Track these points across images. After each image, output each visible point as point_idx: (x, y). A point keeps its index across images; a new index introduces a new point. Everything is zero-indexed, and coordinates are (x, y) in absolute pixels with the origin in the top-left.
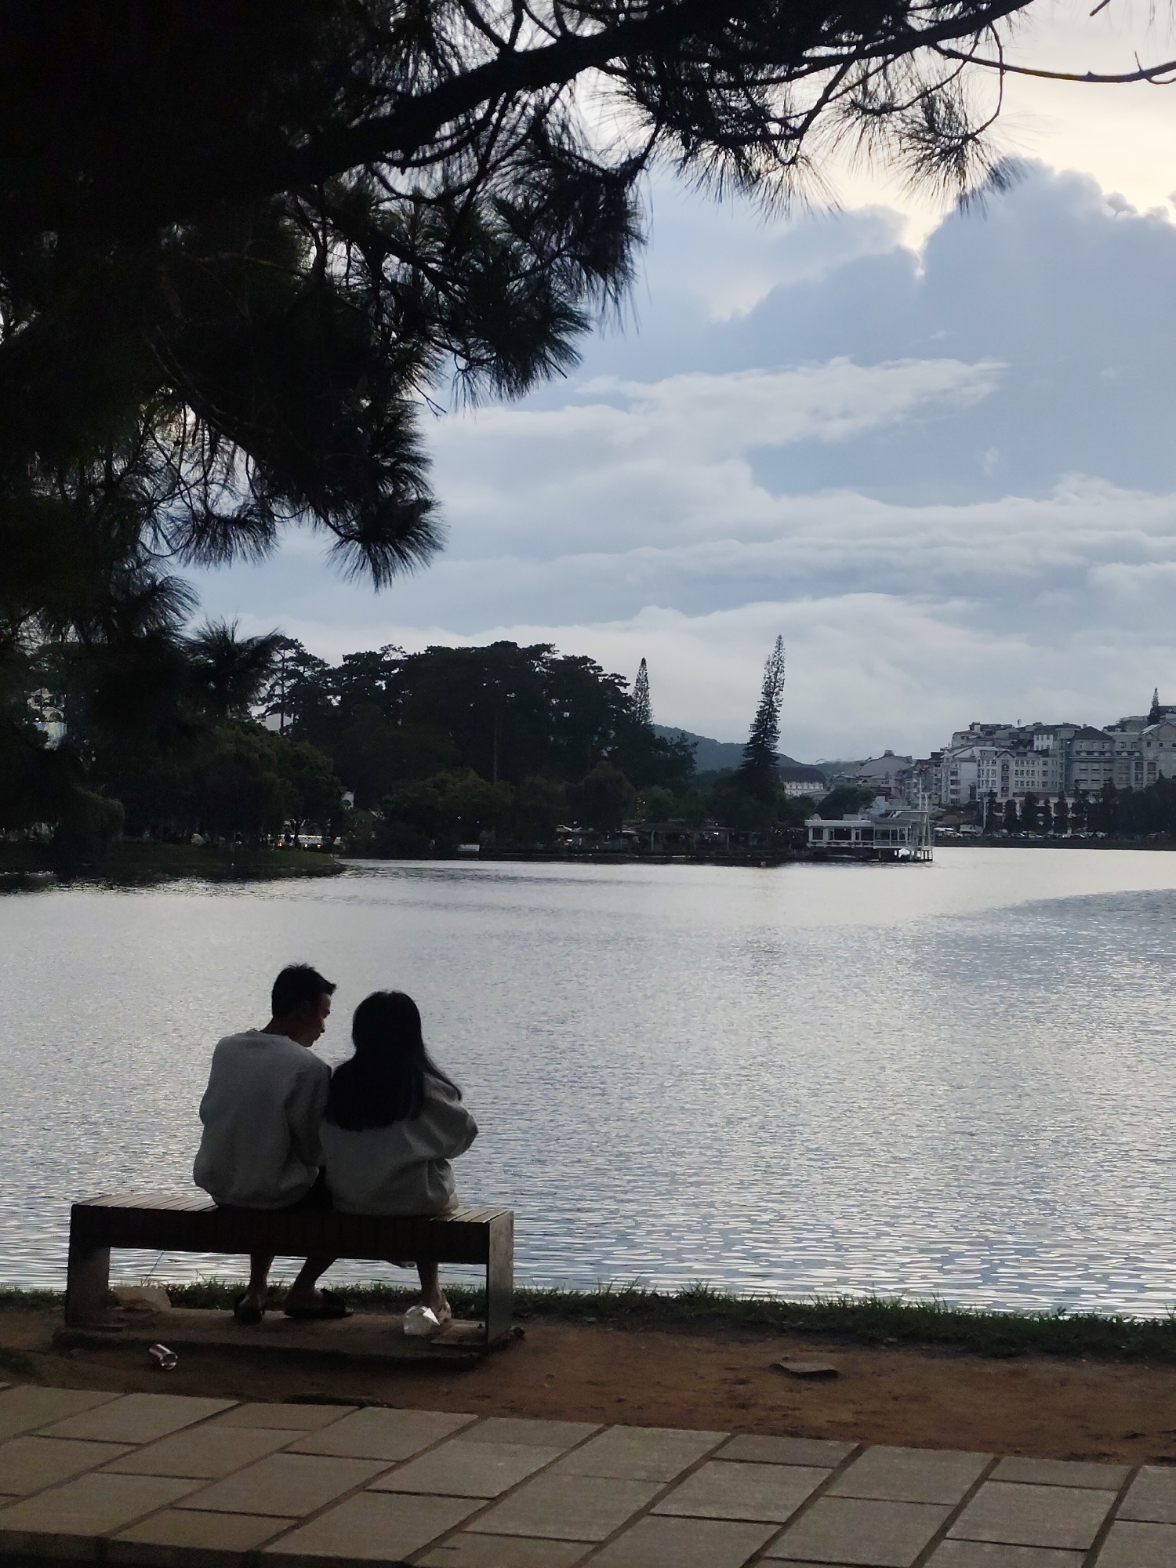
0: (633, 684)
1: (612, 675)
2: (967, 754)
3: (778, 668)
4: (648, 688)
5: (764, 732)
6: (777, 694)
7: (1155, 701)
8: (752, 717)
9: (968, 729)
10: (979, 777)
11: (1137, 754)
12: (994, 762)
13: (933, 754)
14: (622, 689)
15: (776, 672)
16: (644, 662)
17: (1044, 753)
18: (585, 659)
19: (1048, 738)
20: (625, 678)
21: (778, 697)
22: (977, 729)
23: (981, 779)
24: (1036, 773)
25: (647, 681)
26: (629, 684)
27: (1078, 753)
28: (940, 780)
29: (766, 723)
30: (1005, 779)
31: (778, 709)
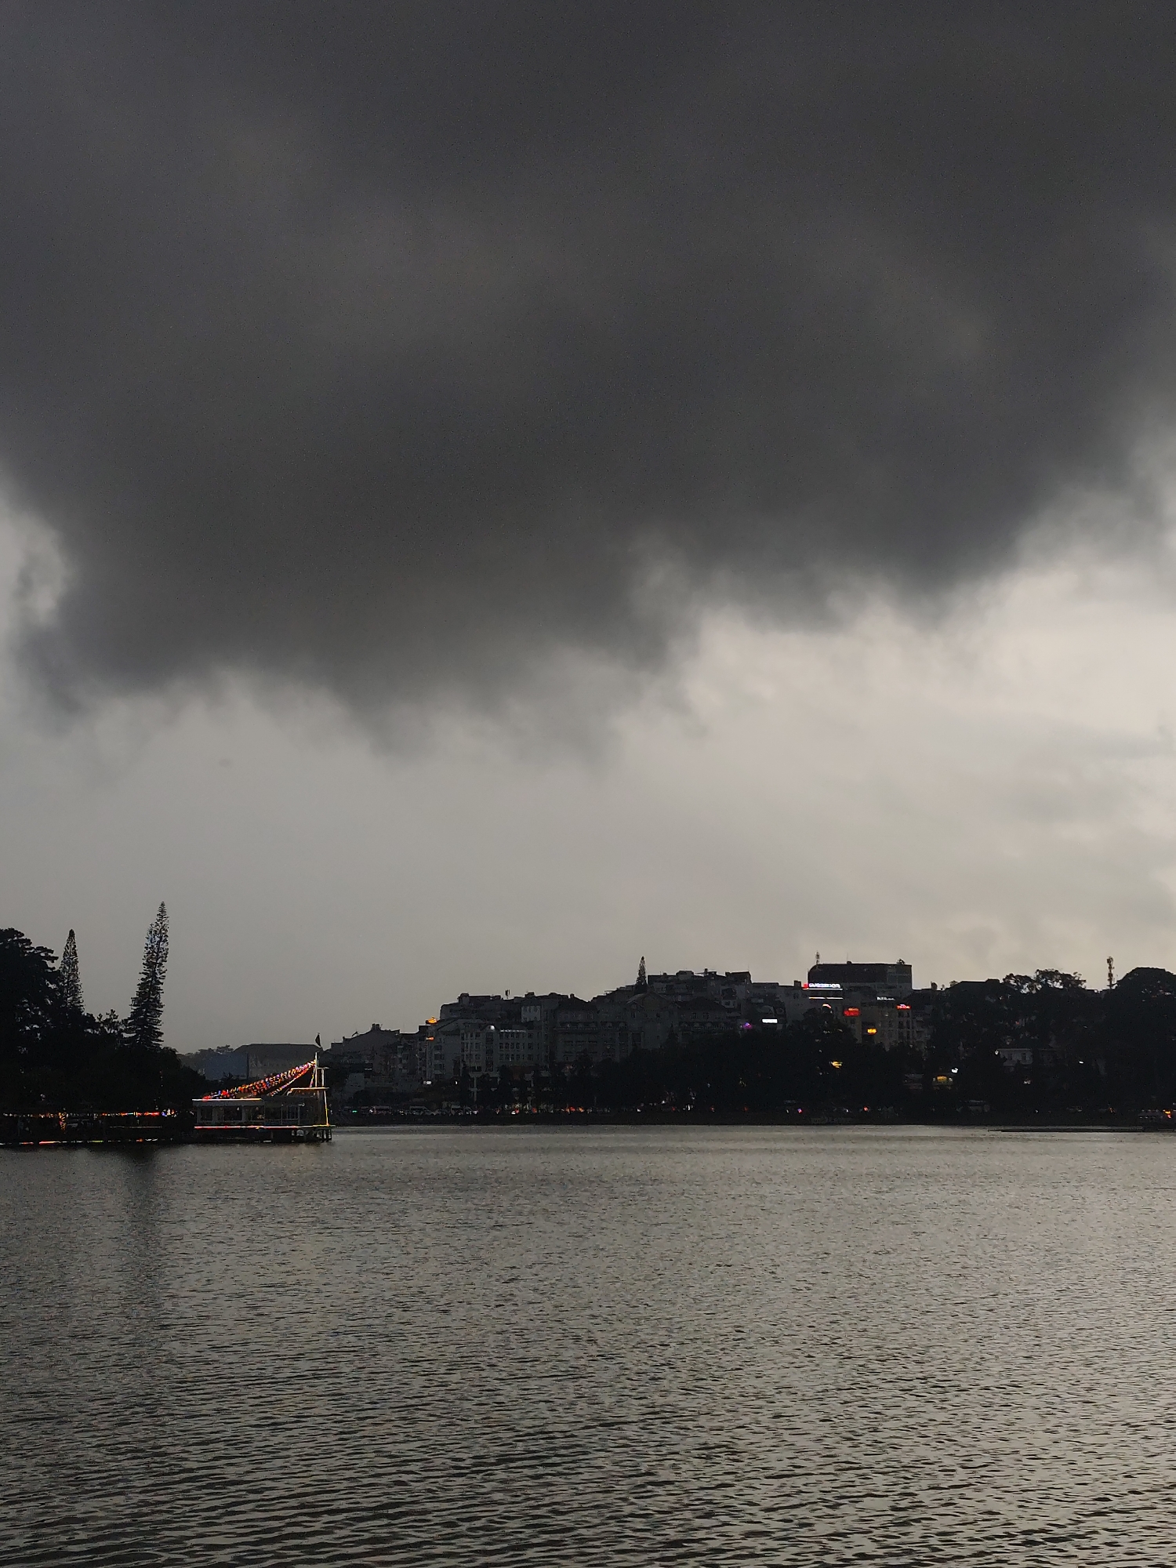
0: (61, 958)
1: (38, 948)
2: (452, 1027)
3: (161, 938)
4: (76, 962)
5: (146, 1006)
6: (161, 964)
7: (642, 971)
8: (134, 991)
9: (457, 1001)
10: (463, 1051)
11: (622, 1025)
12: (478, 1035)
13: (420, 1027)
14: (49, 964)
15: (159, 942)
16: (72, 934)
17: (529, 1025)
18: (12, 932)
19: (536, 1010)
20: (52, 952)
21: (161, 968)
22: (466, 1001)
23: (465, 1053)
24: (521, 1046)
25: (75, 954)
26: (56, 958)
27: (563, 1024)
28: (424, 1055)
29: (148, 998)
30: (489, 1052)
31: (161, 981)
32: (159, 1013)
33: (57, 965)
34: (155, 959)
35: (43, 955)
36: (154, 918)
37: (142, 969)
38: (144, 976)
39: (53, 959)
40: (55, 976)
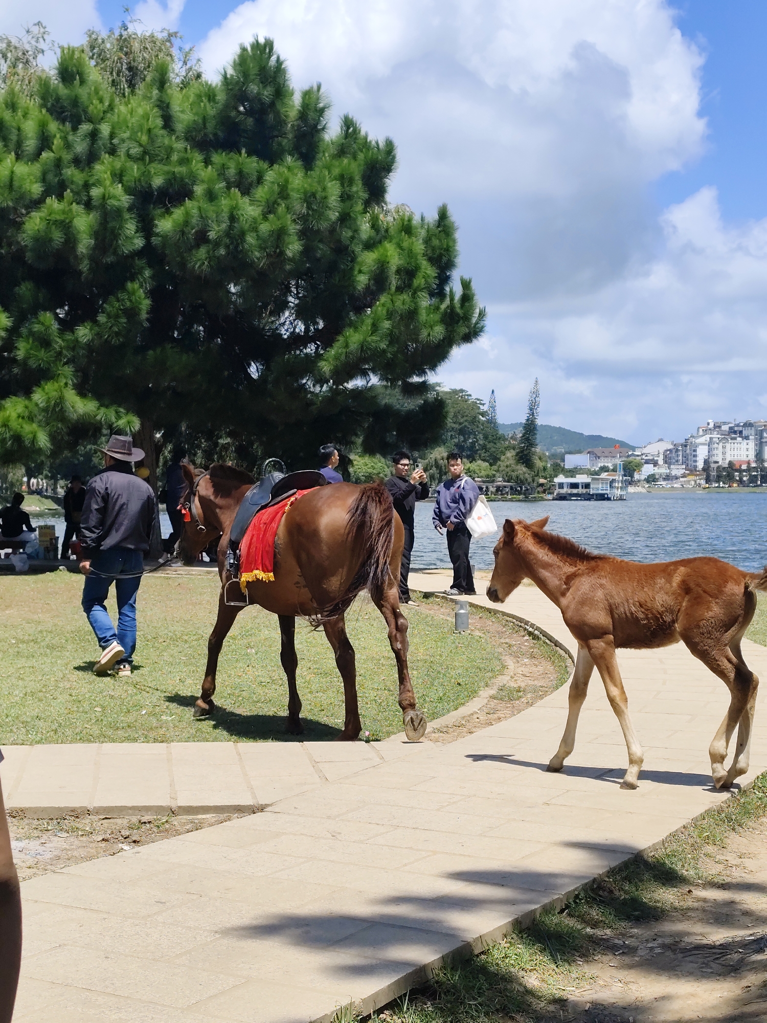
0: (487, 404)
1: (475, 399)
2: (702, 440)
3: (536, 395)
4: (495, 406)
5: (529, 431)
6: (536, 409)
8: (523, 423)
10: (709, 452)
12: (718, 444)
13: (686, 440)
14: (481, 407)
15: (535, 397)
16: (493, 391)
18: (462, 391)
20: (483, 401)
21: (537, 411)
23: (710, 454)
24: (742, 450)
25: (495, 402)
26: (485, 404)
28: (687, 455)
29: (530, 426)
30: (724, 453)
31: (537, 417)
32: (535, 434)
33: (484, 408)
34: (532, 408)
35: (478, 402)
36: (533, 385)
37: (528, 411)
38: (528, 415)
39: (483, 404)
40: (483, 414)
